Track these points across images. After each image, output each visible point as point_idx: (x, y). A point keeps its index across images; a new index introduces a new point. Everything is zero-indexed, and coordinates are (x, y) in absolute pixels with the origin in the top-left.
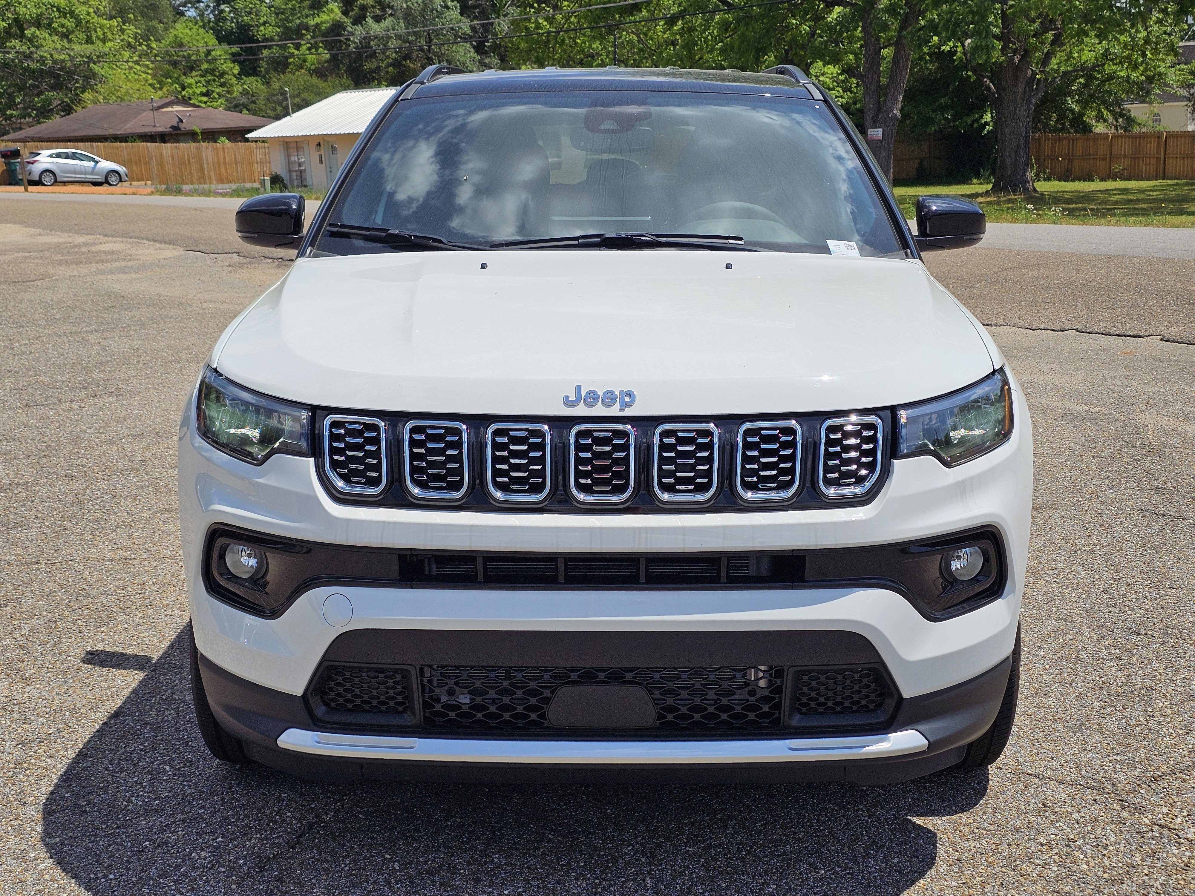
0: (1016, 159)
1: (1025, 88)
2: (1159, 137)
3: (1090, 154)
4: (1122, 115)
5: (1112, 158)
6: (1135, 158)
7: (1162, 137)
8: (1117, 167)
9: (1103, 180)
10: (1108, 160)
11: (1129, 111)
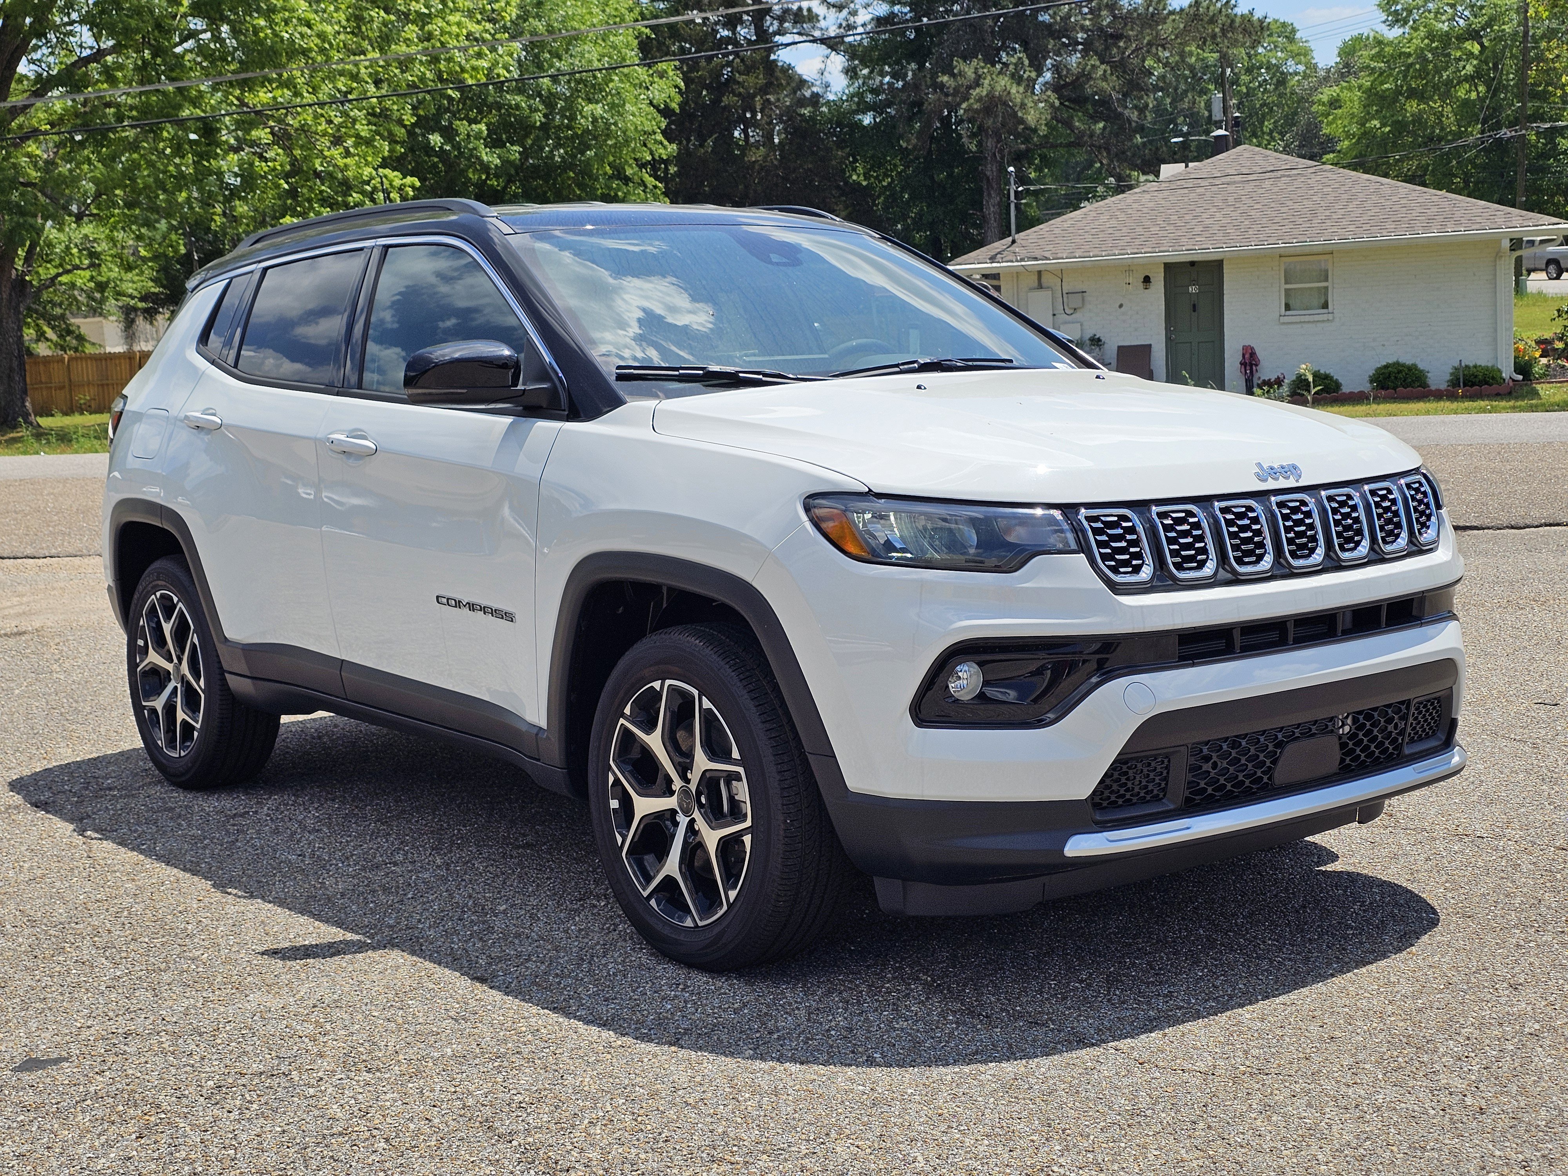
0: (10, 385)
1: (10, 295)
2: (130, 358)
3: (41, 382)
4: (69, 332)
5: (72, 386)
6: (102, 385)
7: (134, 358)
8: (83, 397)
9: (66, 414)
10: (67, 389)
11: (79, 327)
